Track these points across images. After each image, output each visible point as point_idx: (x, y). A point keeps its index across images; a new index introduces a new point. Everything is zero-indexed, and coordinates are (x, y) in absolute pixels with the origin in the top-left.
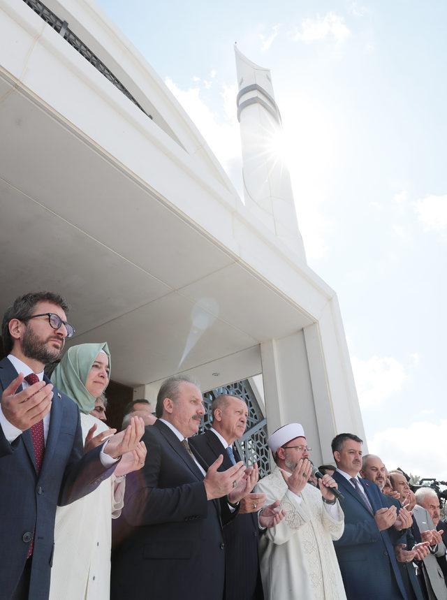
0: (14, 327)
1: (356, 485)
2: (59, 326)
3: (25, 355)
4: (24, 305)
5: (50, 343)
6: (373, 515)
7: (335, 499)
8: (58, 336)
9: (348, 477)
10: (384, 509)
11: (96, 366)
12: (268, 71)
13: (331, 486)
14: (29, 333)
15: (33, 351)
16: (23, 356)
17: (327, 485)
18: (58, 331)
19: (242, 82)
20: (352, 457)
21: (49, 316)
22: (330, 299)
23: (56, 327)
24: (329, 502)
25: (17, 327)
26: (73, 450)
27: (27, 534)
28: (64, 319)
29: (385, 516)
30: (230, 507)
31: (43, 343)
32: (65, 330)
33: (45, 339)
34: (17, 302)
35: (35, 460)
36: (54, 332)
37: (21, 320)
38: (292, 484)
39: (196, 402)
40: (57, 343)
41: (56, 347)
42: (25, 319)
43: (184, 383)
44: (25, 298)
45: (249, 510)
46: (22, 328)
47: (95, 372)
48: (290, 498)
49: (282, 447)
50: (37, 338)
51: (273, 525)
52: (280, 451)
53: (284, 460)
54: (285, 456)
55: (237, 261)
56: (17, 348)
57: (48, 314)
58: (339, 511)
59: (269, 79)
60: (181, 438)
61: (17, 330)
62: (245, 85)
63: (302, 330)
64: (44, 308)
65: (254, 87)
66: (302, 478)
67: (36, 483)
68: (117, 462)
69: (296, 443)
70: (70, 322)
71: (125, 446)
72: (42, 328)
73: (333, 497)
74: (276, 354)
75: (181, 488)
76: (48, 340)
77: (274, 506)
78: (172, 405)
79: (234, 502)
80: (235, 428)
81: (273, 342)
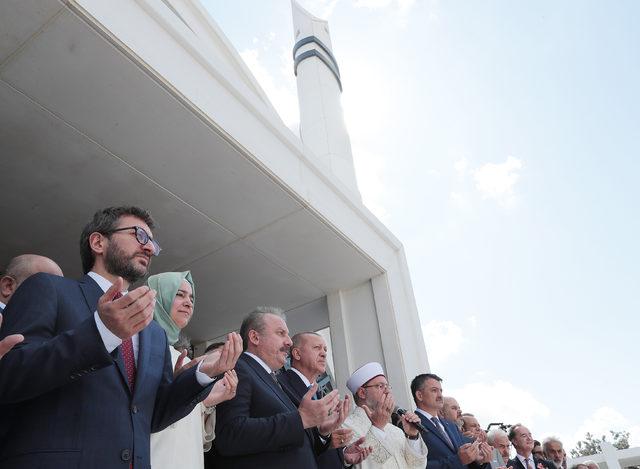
0: (95, 241)
2: (146, 241)
3: (109, 272)
4: (105, 219)
5: (137, 259)
6: (455, 452)
8: (146, 252)
10: (467, 444)
11: (181, 295)
12: (326, 22)
14: (113, 247)
15: (118, 267)
16: (106, 272)
18: (145, 247)
19: (299, 33)
20: (435, 395)
21: (136, 229)
22: (396, 249)
23: (142, 242)
24: (413, 438)
25: (99, 242)
26: (163, 375)
27: (126, 452)
28: (151, 235)
29: (468, 451)
31: (130, 258)
32: (153, 246)
33: (131, 254)
34: (96, 215)
35: (128, 379)
36: (141, 247)
37: (103, 234)
38: (375, 420)
39: (283, 333)
40: (144, 260)
41: (143, 263)
42: (107, 232)
43: (269, 314)
44: (107, 212)
45: (337, 446)
46: (104, 242)
47: (179, 301)
48: (375, 433)
50: (123, 252)
51: (359, 461)
55: (306, 207)
56: (99, 263)
57: (135, 228)
58: (422, 446)
59: (326, 30)
60: (269, 371)
61: (99, 245)
62: (303, 36)
63: (370, 280)
64: (129, 221)
65: (311, 40)
66: (385, 413)
67: (130, 404)
68: (214, 382)
69: (377, 380)
70: (157, 239)
71: (223, 364)
72: (127, 243)
74: (343, 307)
76: (134, 255)
77: (360, 441)
79: (325, 434)
81: (340, 293)
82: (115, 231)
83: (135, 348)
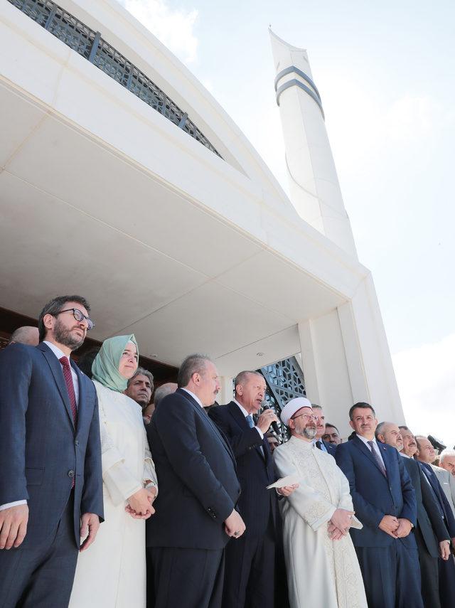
0: (47, 321)
2: (82, 319)
3: (57, 341)
5: (74, 332)
8: (81, 327)
12: (305, 51)
14: (59, 324)
15: (61, 338)
18: (81, 323)
20: (360, 423)
21: (74, 311)
22: (365, 278)
23: (79, 319)
25: (50, 320)
27: (71, 472)
28: (87, 315)
32: (86, 323)
33: (70, 328)
37: (52, 315)
40: (79, 332)
41: (79, 335)
42: (55, 314)
46: (53, 321)
50: (64, 327)
52: (291, 422)
53: (294, 429)
54: (295, 425)
55: (265, 248)
56: (49, 336)
57: (73, 309)
59: (306, 59)
61: (49, 323)
62: (283, 67)
63: (337, 308)
64: (69, 305)
65: (292, 69)
72: (68, 321)
76: (72, 329)
80: (254, 401)
81: (310, 321)
82: (60, 312)
83: (77, 394)
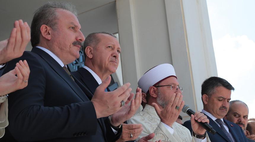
1: (221, 125)
7: (205, 134)
9: (214, 119)
13: (203, 121)
17: (199, 121)
30: (113, 129)
49: (155, 85)
52: (152, 90)
53: (156, 98)
54: (157, 94)
73: (203, 132)
75: (70, 106)
78: (50, 32)
80: (107, 62)
